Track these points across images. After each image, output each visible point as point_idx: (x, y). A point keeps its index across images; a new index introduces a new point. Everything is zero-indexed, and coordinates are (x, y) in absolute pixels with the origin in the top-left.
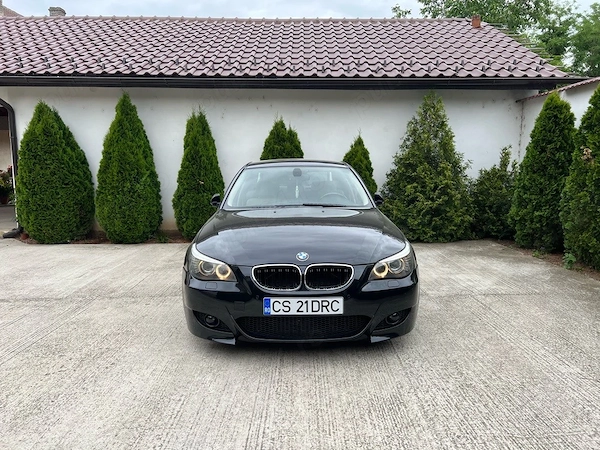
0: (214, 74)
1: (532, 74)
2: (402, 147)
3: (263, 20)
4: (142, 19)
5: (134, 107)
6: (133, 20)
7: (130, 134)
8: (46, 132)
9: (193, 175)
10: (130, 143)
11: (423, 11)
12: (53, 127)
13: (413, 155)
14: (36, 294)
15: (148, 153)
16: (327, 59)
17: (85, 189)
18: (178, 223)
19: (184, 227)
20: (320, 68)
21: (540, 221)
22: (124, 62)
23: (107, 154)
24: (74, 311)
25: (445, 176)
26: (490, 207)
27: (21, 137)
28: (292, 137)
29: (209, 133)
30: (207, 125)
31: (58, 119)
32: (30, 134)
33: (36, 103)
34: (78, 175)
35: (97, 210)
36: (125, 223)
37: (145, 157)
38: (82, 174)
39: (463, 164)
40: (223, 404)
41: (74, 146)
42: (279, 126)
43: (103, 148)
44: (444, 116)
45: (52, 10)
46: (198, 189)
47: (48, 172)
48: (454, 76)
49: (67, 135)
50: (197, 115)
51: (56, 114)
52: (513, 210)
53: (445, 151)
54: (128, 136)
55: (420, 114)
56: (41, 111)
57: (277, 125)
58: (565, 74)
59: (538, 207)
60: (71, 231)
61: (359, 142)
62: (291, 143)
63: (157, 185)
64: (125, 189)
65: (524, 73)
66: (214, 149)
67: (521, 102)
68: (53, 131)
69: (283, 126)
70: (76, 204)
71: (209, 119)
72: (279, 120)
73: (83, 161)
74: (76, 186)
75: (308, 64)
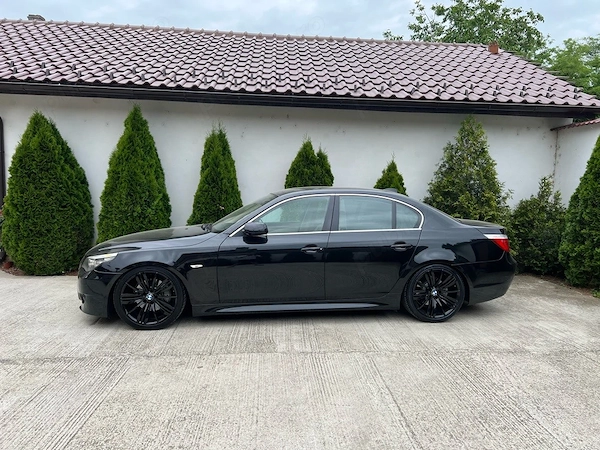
1: (572, 102)
4: (144, 28)
5: (145, 122)
6: (133, 29)
7: (141, 151)
8: (43, 147)
9: (213, 199)
10: (141, 162)
11: (413, 38)
12: (51, 141)
15: (159, 173)
16: (354, 78)
17: (85, 212)
20: (351, 87)
22: (133, 72)
23: (113, 173)
25: (490, 206)
26: (534, 241)
28: (322, 159)
29: (229, 153)
30: (227, 142)
31: (56, 132)
32: (23, 148)
33: (31, 114)
34: (77, 196)
37: (157, 178)
38: (81, 195)
39: (503, 194)
41: (72, 163)
42: (307, 149)
43: (108, 167)
44: (484, 142)
45: (31, 17)
46: (217, 215)
47: (43, 192)
48: (495, 101)
49: (66, 152)
50: (217, 132)
51: (53, 126)
52: (565, 246)
53: (488, 179)
54: (139, 154)
55: (457, 140)
56: (37, 123)
57: (304, 146)
60: (66, 261)
61: (392, 167)
62: (322, 167)
63: (168, 209)
64: (135, 214)
65: (563, 101)
66: (234, 171)
67: (556, 131)
68: (51, 145)
69: (311, 148)
70: (73, 229)
71: (229, 137)
72: (306, 141)
73: (82, 181)
74: (75, 210)
75: (337, 83)
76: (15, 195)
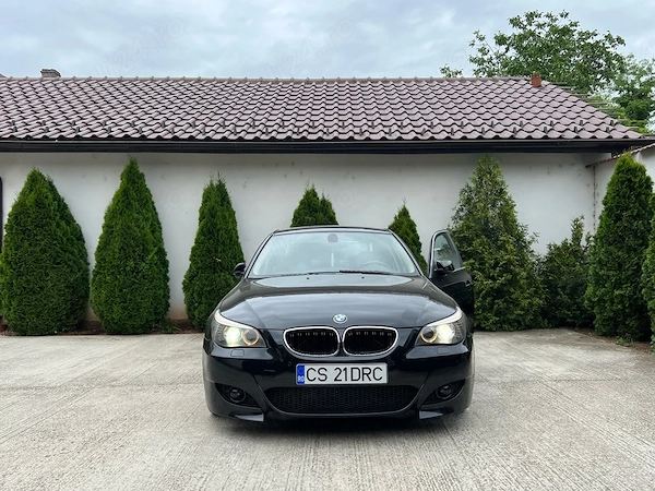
0: (236, 138)
1: (601, 135)
2: (454, 218)
3: (292, 81)
4: (152, 80)
5: (142, 175)
6: (142, 81)
7: (136, 205)
8: (39, 204)
9: (209, 251)
10: (136, 215)
11: (477, 72)
12: (46, 197)
13: (469, 228)
14: (25, 384)
15: (156, 227)
16: (365, 121)
17: (79, 269)
18: (189, 310)
19: (196, 313)
20: (357, 130)
21: (622, 302)
22: (133, 125)
23: (108, 228)
24: (71, 399)
25: (506, 250)
26: (563, 288)
27: (8, 209)
28: (326, 205)
29: (229, 203)
30: (226, 194)
31: (52, 189)
32: (20, 207)
33: (29, 171)
34: (72, 253)
35: (92, 296)
36: (125, 308)
37: (153, 232)
38: (76, 252)
39: (527, 238)
40: (252, 481)
41: (69, 220)
42: (311, 195)
43: (103, 221)
44: (503, 182)
45: (44, 72)
46: (214, 267)
47: (38, 249)
48: (512, 137)
49: (63, 208)
50: (215, 183)
51: (51, 183)
52: (590, 290)
53: (506, 222)
54: (134, 207)
55: (474, 181)
56: (35, 180)
57: (308, 193)
58: (640, 135)
59: (618, 285)
60: (59, 320)
61: (404, 213)
62: (325, 214)
63: (165, 264)
64: (128, 268)
65: (592, 135)
66: (234, 222)
67: (592, 167)
68: (47, 202)
69: (315, 195)
70: (67, 287)
71: (229, 188)
72: (310, 188)
73: (79, 237)
74: (69, 266)
75: (343, 127)
76: (9, 252)
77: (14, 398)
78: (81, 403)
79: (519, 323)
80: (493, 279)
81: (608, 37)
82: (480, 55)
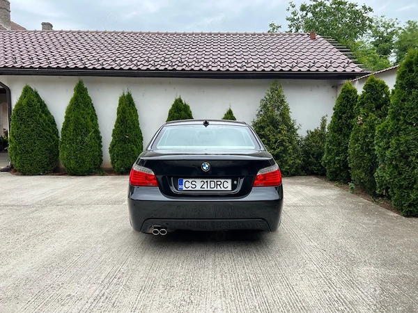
0: (137, 68)
1: (340, 70)
2: (257, 115)
3: (175, 33)
4: (97, 32)
5: (86, 89)
6: (91, 33)
7: (82, 106)
8: (29, 104)
9: (121, 132)
10: (82, 111)
11: (290, 26)
12: (33, 101)
13: (264, 121)
14: (13, 203)
15: (94, 117)
16: (211, 59)
17: (53, 141)
18: (112, 163)
19: (116, 165)
20: (205, 65)
21: (339, 163)
22: (81, 60)
23: (67, 117)
24: (33, 212)
25: (282, 134)
26: (313, 155)
27: (13, 107)
28: (186, 108)
29: (134, 105)
30: (132, 100)
31: (37, 95)
32: (19, 105)
33: (23, 86)
34: (49, 132)
35: (60, 154)
36: (77, 162)
37: (92, 121)
38: (51, 131)
39: (296, 127)
41: (47, 113)
42: (178, 102)
43: (65, 114)
44: (283, 96)
45: (44, 24)
46: (125, 141)
47: (29, 129)
48: (290, 70)
49: (43, 106)
50: (126, 94)
51: (36, 93)
52: (324, 157)
53: (283, 118)
55: (269, 95)
56: (27, 90)
57: (176, 100)
58: (361, 69)
59: (337, 154)
60: (43, 167)
61: (230, 112)
62: (186, 113)
63: (99, 138)
64: (78, 141)
65: (335, 69)
66: (137, 116)
67: (335, 87)
68: (33, 103)
69: (180, 101)
70: (47, 150)
71: (134, 96)
72: (178, 97)
73: (54, 123)
74: (47, 139)
75: (198, 62)
76: (14, 131)
77: (4, 211)
78: (37, 214)
79: (288, 173)
80: (274, 149)
81: (364, 7)
82: (292, 16)
